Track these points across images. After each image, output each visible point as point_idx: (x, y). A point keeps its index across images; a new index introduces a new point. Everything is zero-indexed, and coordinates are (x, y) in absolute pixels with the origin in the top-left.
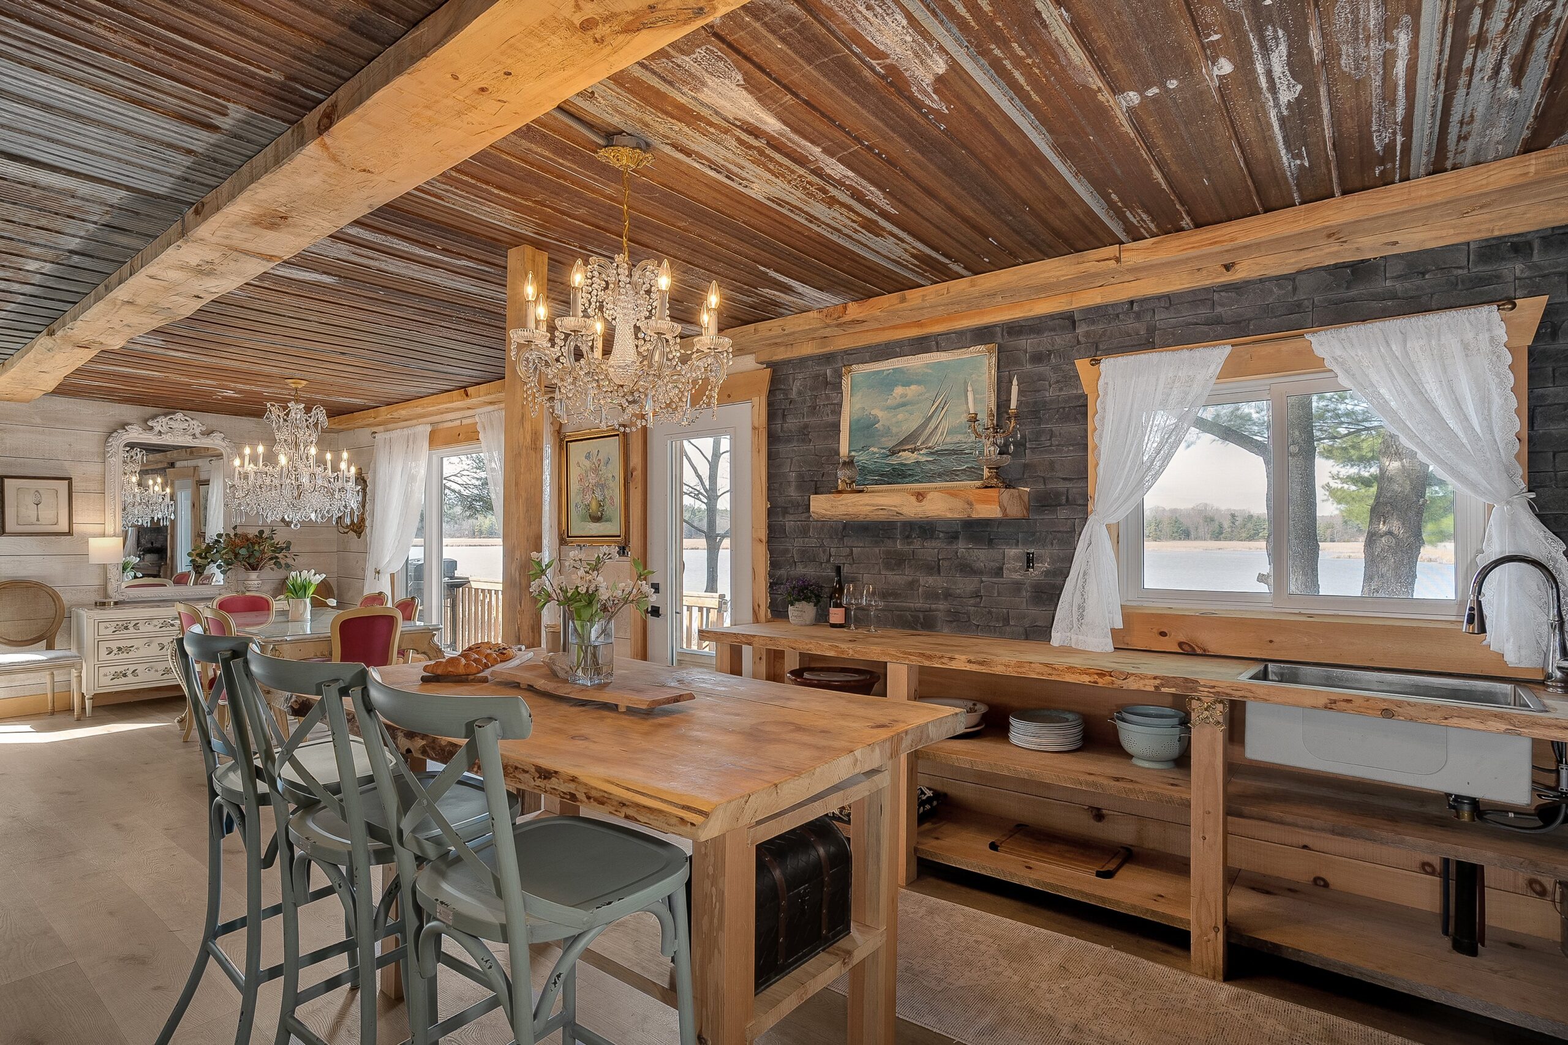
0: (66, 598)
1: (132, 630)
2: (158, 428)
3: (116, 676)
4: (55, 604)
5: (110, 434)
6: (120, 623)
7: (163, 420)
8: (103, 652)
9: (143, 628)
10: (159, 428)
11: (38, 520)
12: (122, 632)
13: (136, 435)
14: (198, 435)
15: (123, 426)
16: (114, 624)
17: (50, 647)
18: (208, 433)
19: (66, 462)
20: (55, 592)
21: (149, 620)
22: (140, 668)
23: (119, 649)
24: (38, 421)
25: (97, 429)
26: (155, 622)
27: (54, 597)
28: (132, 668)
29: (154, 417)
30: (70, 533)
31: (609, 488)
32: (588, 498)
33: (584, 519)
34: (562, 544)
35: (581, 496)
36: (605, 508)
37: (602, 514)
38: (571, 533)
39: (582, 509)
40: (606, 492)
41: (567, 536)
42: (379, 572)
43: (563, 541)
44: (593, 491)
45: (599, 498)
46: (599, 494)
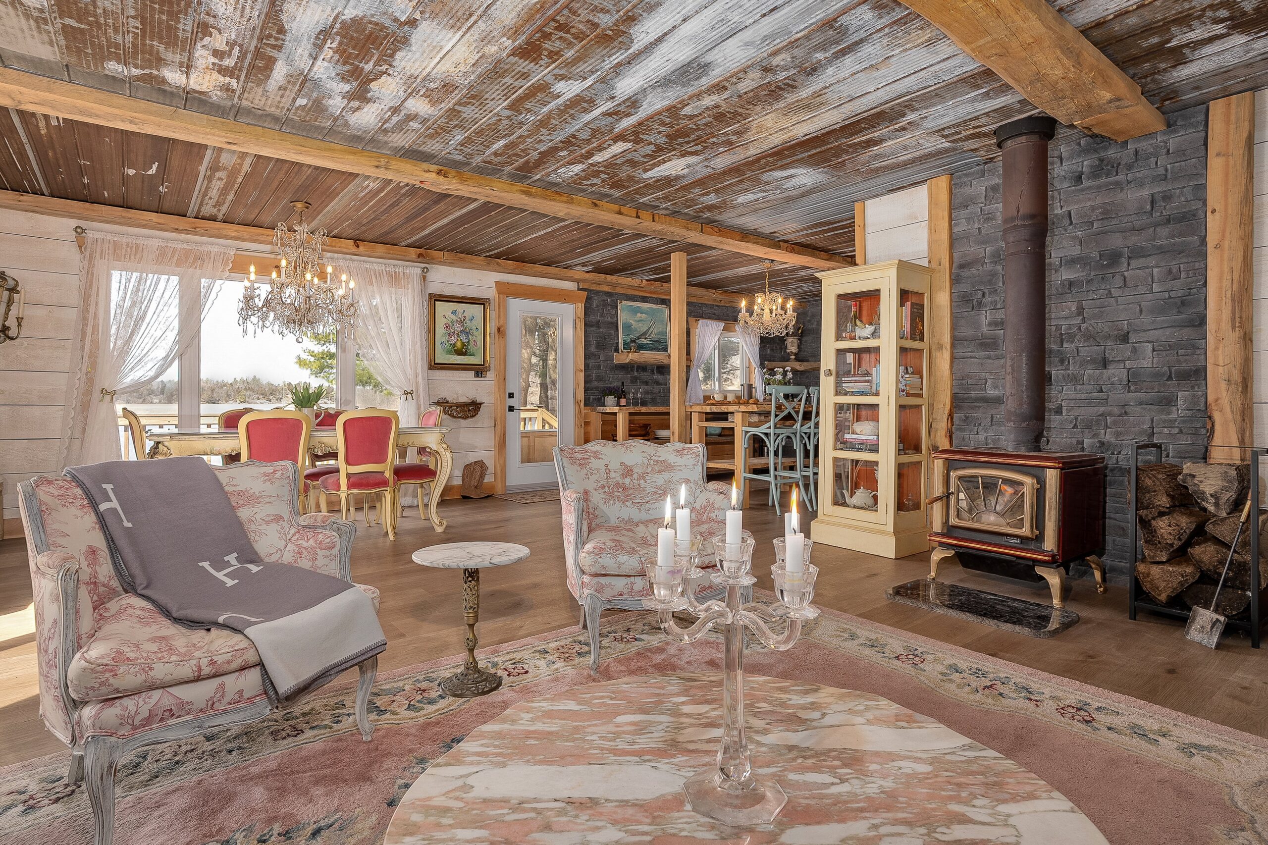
31: (472, 335)
32: (453, 339)
33: (449, 352)
34: (430, 368)
35: (446, 337)
36: (469, 347)
37: (466, 350)
38: (437, 360)
39: (446, 346)
40: (470, 337)
41: (435, 363)
42: (112, 393)
43: (430, 366)
44: (458, 335)
45: (464, 341)
46: (464, 338)
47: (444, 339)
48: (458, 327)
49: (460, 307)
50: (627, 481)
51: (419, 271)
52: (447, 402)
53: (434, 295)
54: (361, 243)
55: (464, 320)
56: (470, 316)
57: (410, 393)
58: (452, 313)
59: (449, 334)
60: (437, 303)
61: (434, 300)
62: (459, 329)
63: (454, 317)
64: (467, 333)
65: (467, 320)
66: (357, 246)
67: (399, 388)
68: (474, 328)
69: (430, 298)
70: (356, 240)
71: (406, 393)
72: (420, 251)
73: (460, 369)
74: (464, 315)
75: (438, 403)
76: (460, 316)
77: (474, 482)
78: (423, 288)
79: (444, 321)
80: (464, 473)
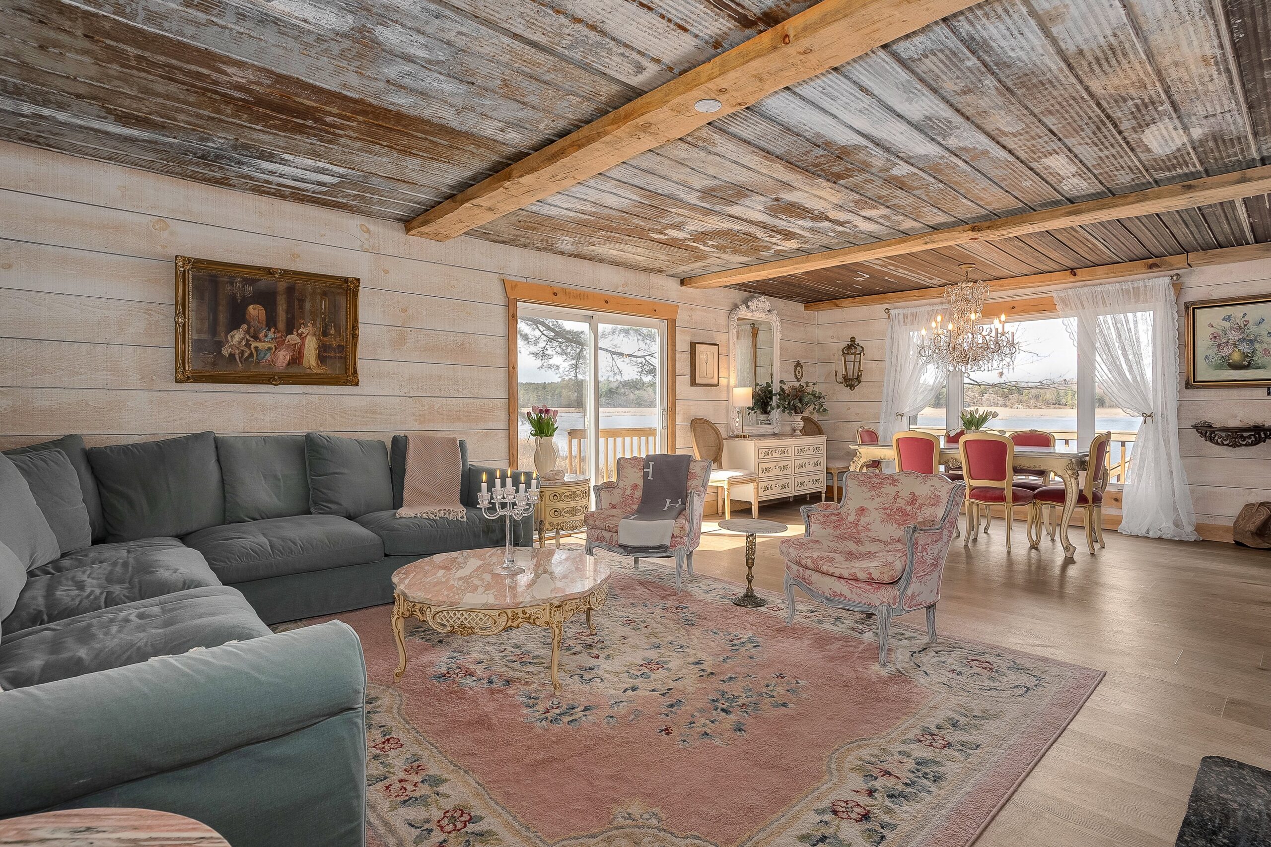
1: (771, 455)
2: (752, 308)
3: (765, 490)
4: (717, 435)
5: (730, 312)
6: (766, 450)
7: (755, 301)
8: (760, 471)
11: (707, 374)
12: (767, 457)
13: (743, 312)
14: (767, 313)
15: (737, 306)
16: (763, 451)
17: (721, 467)
18: (770, 311)
19: (716, 333)
20: (716, 427)
21: (776, 449)
22: (773, 484)
23: (766, 469)
25: (725, 308)
28: (770, 483)
29: (750, 299)
30: (718, 385)
31: (1261, 342)
32: (1226, 351)
33: (1219, 367)
34: (1187, 388)
35: (1215, 350)
36: (1256, 358)
37: (1249, 363)
38: (1198, 378)
39: (1216, 360)
40: (1257, 345)
41: (1194, 381)
42: (902, 415)
43: (1188, 386)
44: (1235, 345)
45: (1246, 351)
46: (1245, 348)
47: (1211, 352)
48: (1234, 336)
49: (1237, 312)
50: (909, 508)
51: (1167, 280)
52: (1211, 426)
53: (1193, 303)
54: (1078, 271)
55: (1245, 325)
56: (1258, 319)
57: (1150, 416)
58: (1224, 319)
59: (1219, 345)
60: (1198, 311)
61: (1194, 309)
62: (1237, 338)
63: (1227, 324)
64: (1251, 341)
65: (1250, 325)
66: (1075, 275)
67: (1137, 410)
68: (1265, 333)
69: (1187, 308)
70: (1073, 271)
71: (1145, 416)
72: (1150, 261)
73: (1239, 386)
74: (1246, 318)
75: (1196, 427)
76: (1238, 321)
77: (1252, 527)
78: (1173, 297)
79: (1212, 330)
80: (1241, 513)
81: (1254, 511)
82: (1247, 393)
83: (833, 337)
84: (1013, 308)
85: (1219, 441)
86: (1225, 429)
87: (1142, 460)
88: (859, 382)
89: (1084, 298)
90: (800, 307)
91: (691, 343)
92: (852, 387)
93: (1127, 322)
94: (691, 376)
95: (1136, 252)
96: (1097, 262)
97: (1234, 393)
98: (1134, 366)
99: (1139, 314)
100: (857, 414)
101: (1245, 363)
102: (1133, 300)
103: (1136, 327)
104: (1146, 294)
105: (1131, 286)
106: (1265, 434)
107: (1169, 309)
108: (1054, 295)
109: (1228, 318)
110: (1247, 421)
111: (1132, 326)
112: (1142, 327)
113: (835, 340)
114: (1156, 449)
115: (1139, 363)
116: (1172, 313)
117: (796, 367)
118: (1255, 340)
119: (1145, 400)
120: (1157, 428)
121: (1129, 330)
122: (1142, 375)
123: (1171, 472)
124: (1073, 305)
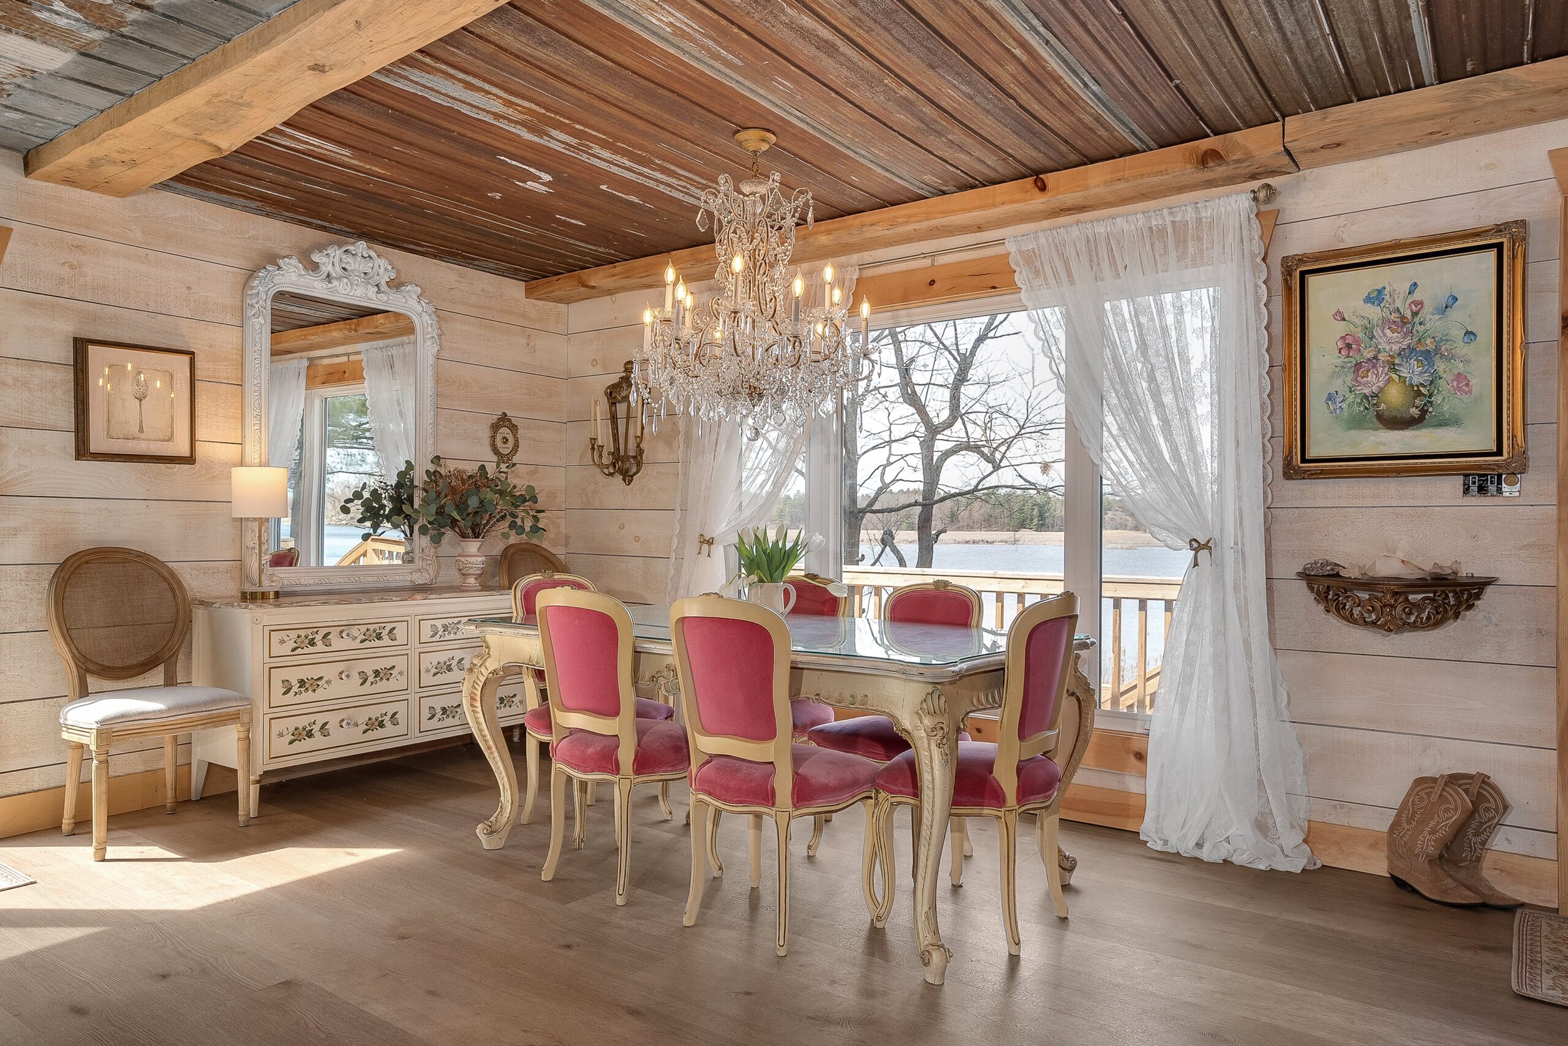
0: (194, 583)
1: (320, 646)
2: (327, 268)
3: (298, 735)
4: (174, 595)
5: (252, 273)
6: (303, 633)
7: (335, 252)
8: (278, 688)
9: (337, 643)
10: (330, 268)
11: (141, 430)
12: (306, 650)
13: (294, 278)
14: (384, 287)
15: (272, 259)
16: (293, 635)
17: (170, 681)
18: (396, 284)
19: (183, 322)
20: (171, 573)
21: (344, 629)
22: (333, 719)
23: (302, 683)
24: (139, 235)
25: (231, 262)
26: (355, 631)
27: (171, 581)
28: (321, 719)
29: (321, 247)
30: (190, 460)
31: (1450, 359)
32: (1373, 381)
33: (1356, 423)
34: (1287, 476)
35: (1349, 379)
36: (1437, 399)
37: (1424, 412)
38: (1313, 452)
39: (1349, 405)
40: (1440, 366)
41: (1304, 460)
42: (710, 542)
43: (1290, 472)
44: (1393, 367)
45: (1416, 380)
46: (1414, 372)
47: (1340, 385)
48: (1390, 341)
51: (1244, 202)
52: (1337, 575)
53: (1301, 259)
54: (1050, 178)
55: (1415, 314)
56: (1443, 297)
57: (1206, 546)
58: (1368, 300)
59: (1358, 366)
60: (1312, 281)
61: (1303, 274)
62: (1396, 348)
63: (1374, 313)
64: (1427, 354)
65: (1426, 313)
66: (1043, 188)
67: (1178, 531)
68: (1458, 333)
69: (1288, 272)
70: (1036, 176)
71: (1198, 546)
72: (1204, 144)
73: (1399, 472)
74: (1417, 296)
75: (1306, 576)
76: (1399, 304)
77: (1428, 843)
78: (1258, 247)
79: (1341, 328)
80: (1405, 802)
81: (1434, 798)
82: (1418, 489)
83: (594, 363)
84: (932, 283)
85: (1356, 611)
86: (1370, 584)
87: (1189, 661)
88: (639, 465)
89: (1070, 252)
90: (515, 289)
91: (75, 339)
92: (628, 477)
93: (1161, 311)
94: (77, 431)
95: (1171, 118)
96: (1091, 152)
97: (1391, 490)
98: (1176, 422)
99: (1186, 294)
100: (637, 539)
101: (1415, 412)
102: (1173, 255)
103: (1179, 323)
104: (1199, 239)
105: (1169, 219)
106: (1457, 597)
107: (1248, 274)
108: (1011, 247)
109: (1376, 297)
110: (1418, 561)
111: (1170, 319)
112: (1192, 322)
113: (598, 370)
114: (1221, 632)
115: (1184, 413)
116: (1256, 286)
117: (495, 427)
118: (1437, 351)
119: (1196, 504)
120: (1220, 578)
121: (1165, 330)
122: (1192, 443)
123: (1252, 691)
124: (1049, 273)
